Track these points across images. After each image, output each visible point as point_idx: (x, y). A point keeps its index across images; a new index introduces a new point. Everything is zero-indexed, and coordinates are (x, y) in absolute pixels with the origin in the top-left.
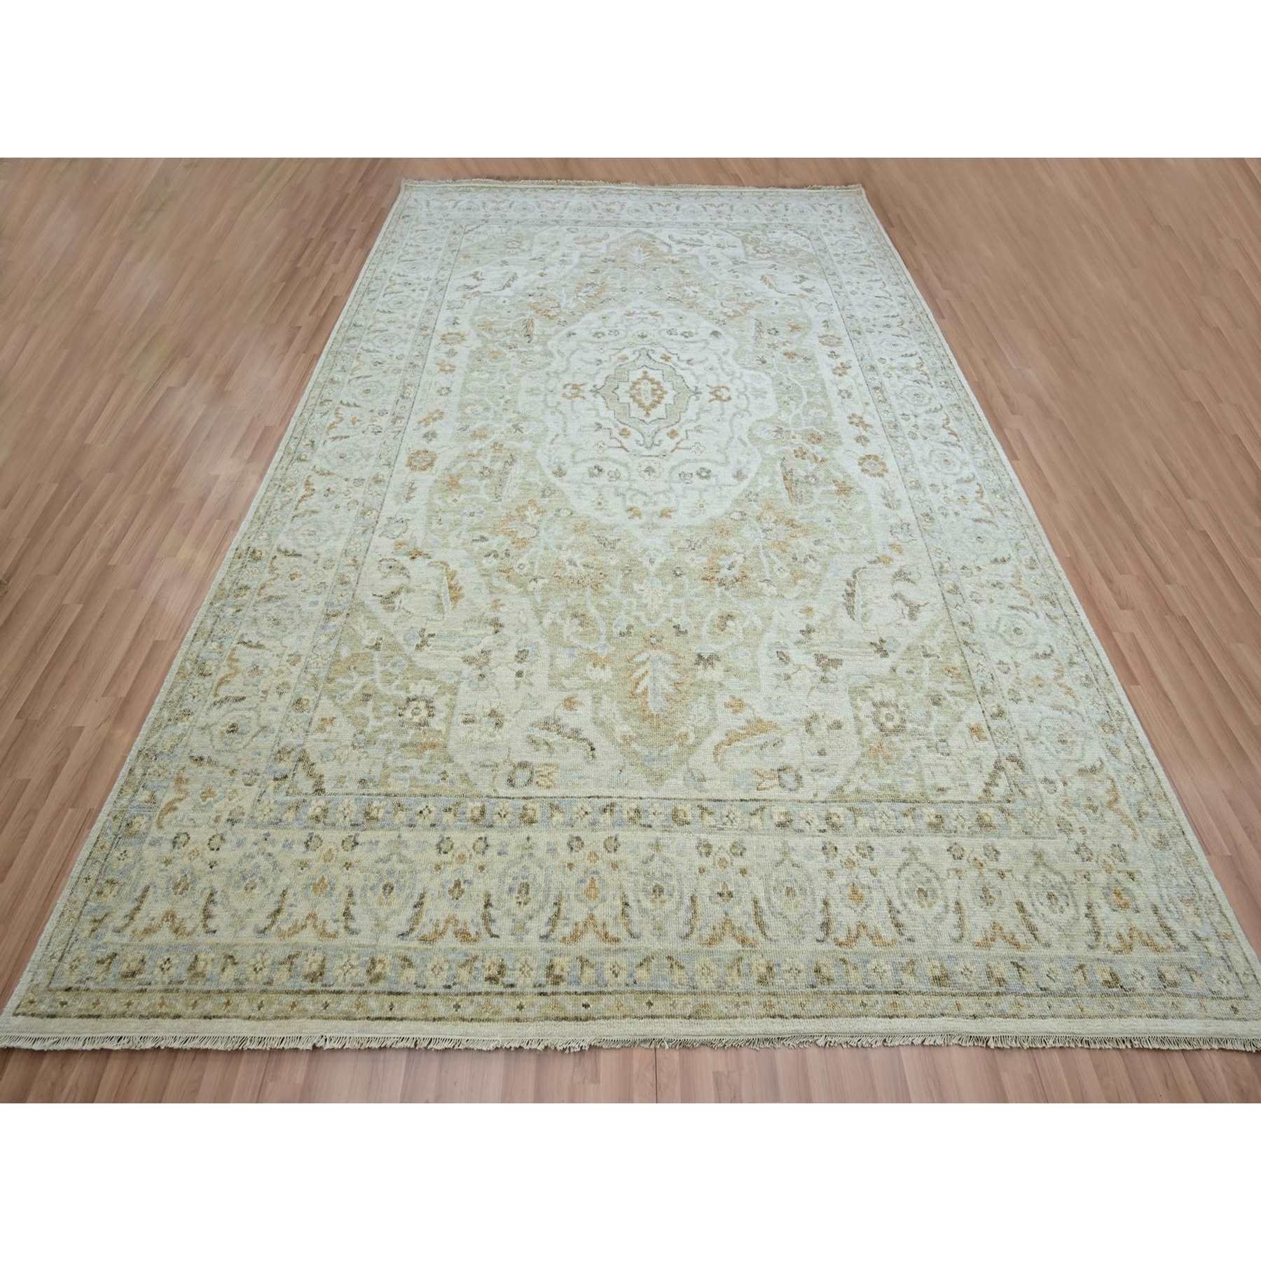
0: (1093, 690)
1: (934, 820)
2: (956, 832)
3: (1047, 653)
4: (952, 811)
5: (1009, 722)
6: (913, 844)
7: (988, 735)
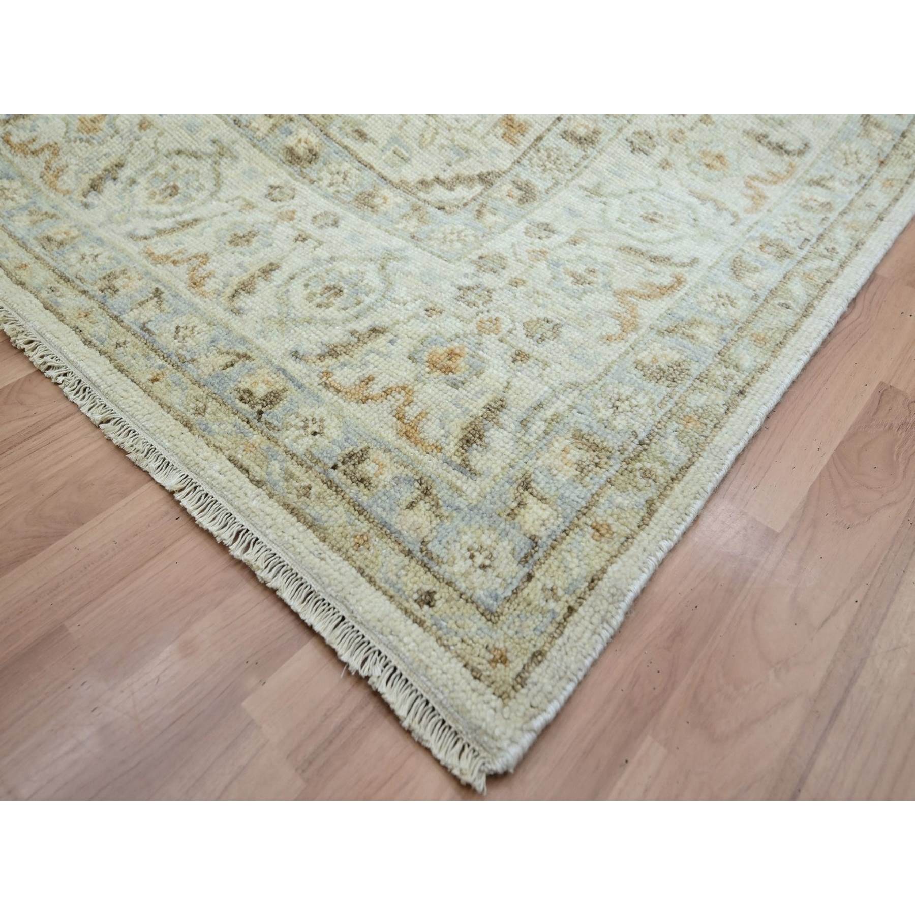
1: (301, 150)
2: (312, 182)
3: (788, 148)
4: (339, 164)
5: (584, 158)
6: (237, 147)
7: (525, 142)
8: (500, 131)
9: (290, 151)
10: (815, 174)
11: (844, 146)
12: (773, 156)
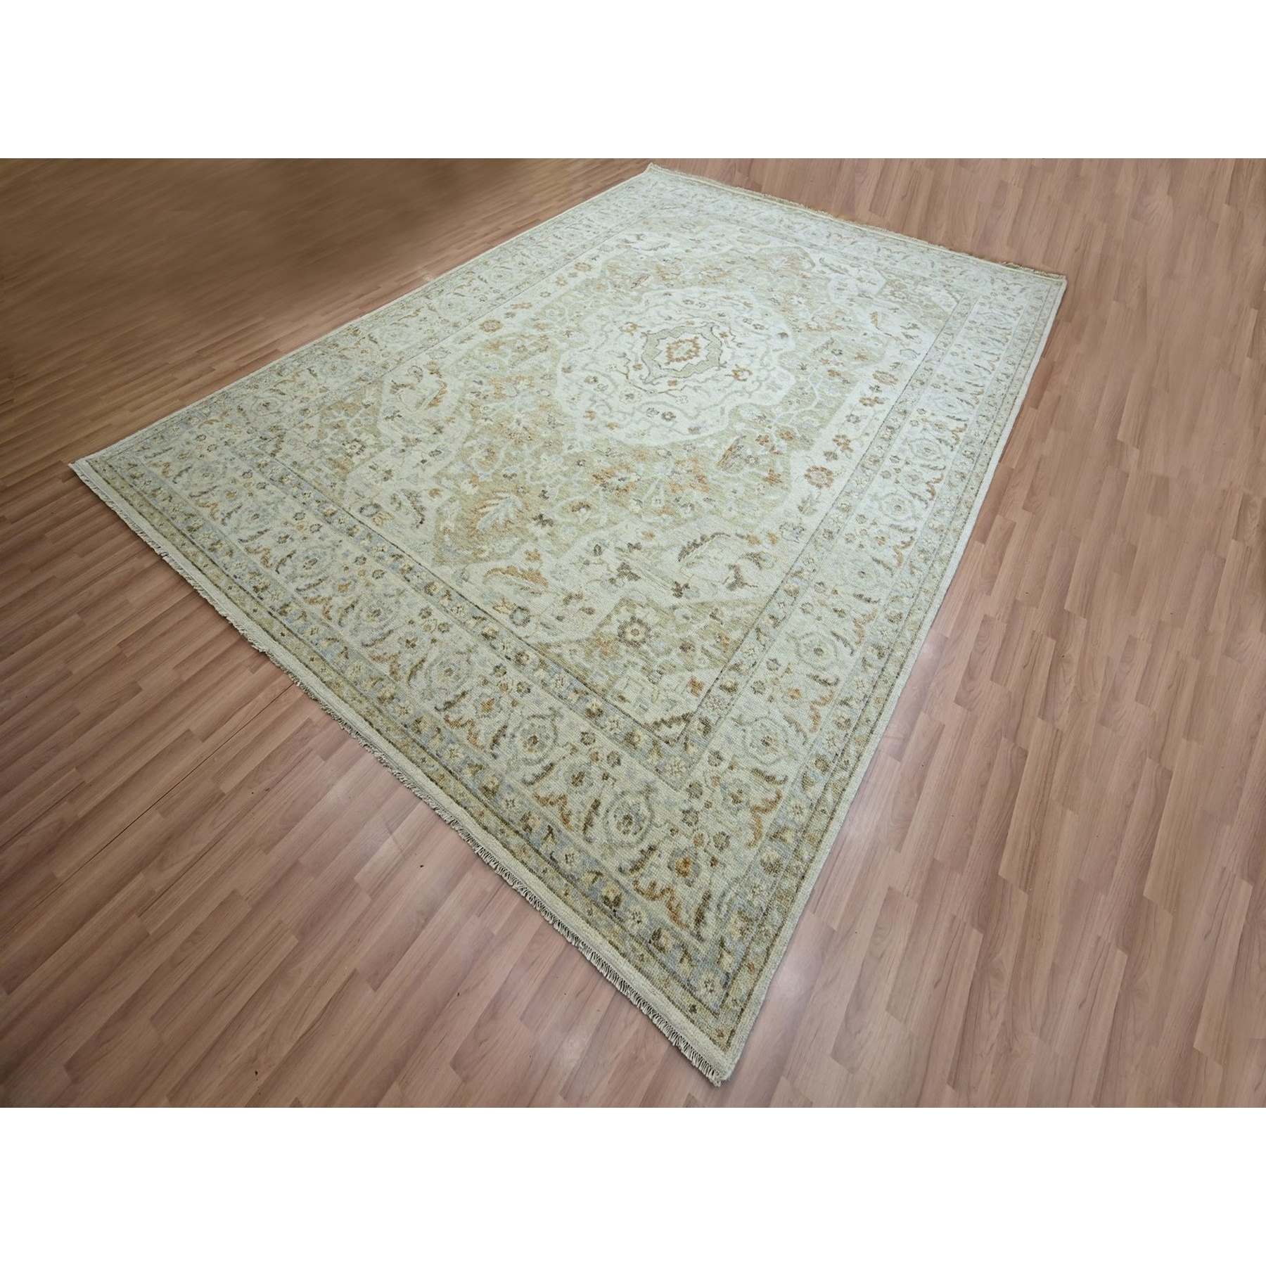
1: (594, 710)
2: (602, 728)
3: (829, 682)
4: (614, 716)
5: (732, 699)
6: (561, 711)
7: (702, 694)
8: (689, 689)
9: (589, 711)
10: (844, 696)
11: (856, 678)
12: (822, 687)
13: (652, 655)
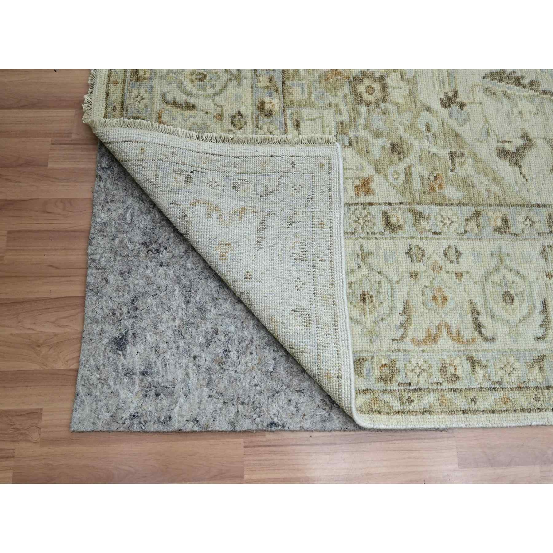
0: (437, 377)
1: (267, 107)
2: (257, 126)
3: (483, 330)
4: (276, 129)
5: (382, 233)
6: (245, 81)
7: (362, 199)
8: (357, 183)
9: (263, 103)
10: (479, 356)
12: (471, 326)
13: (362, 121)
